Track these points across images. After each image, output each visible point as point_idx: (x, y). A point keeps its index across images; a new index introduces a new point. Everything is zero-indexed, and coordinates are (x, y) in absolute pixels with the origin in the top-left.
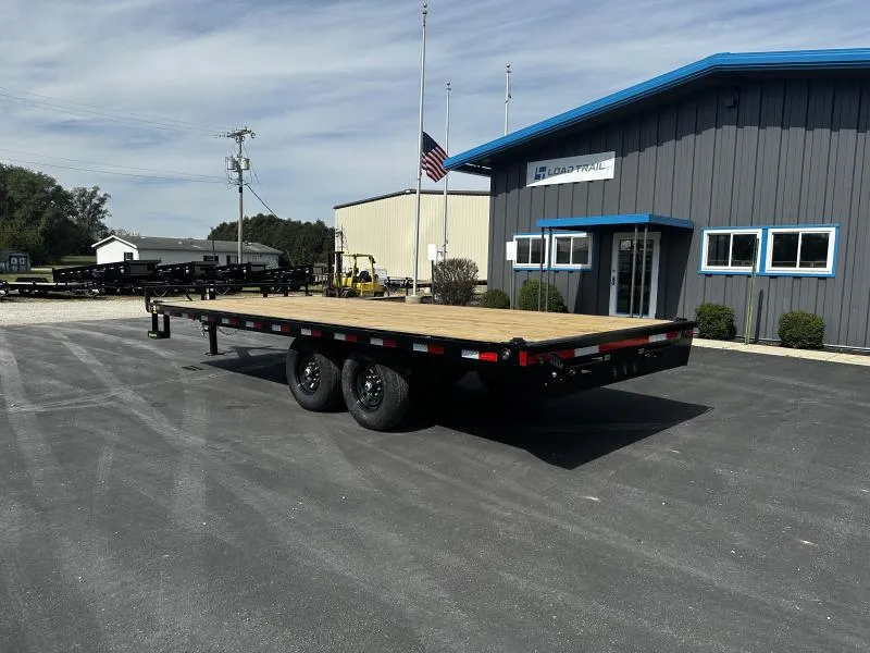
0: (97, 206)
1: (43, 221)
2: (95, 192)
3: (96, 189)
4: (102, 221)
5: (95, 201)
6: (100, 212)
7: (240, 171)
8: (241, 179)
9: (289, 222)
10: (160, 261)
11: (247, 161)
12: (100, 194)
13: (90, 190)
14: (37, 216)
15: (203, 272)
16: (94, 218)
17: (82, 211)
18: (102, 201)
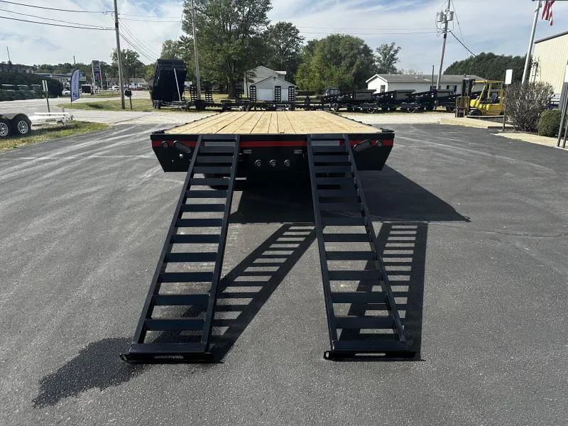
0: (393, 55)
1: (355, 67)
2: (392, 46)
3: (393, 44)
4: (395, 65)
5: (392, 52)
6: (394, 59)
7: (446, 22)
8: (446, 28)
9: (502, 57)
10: (375, 90)
11: (452, 13)
12: (395, 47)
13: (389, 45)
14: (352, 64)
15: (407, 97)
16: (390, 64)
17: (384, 59)
18: (396, 52)
